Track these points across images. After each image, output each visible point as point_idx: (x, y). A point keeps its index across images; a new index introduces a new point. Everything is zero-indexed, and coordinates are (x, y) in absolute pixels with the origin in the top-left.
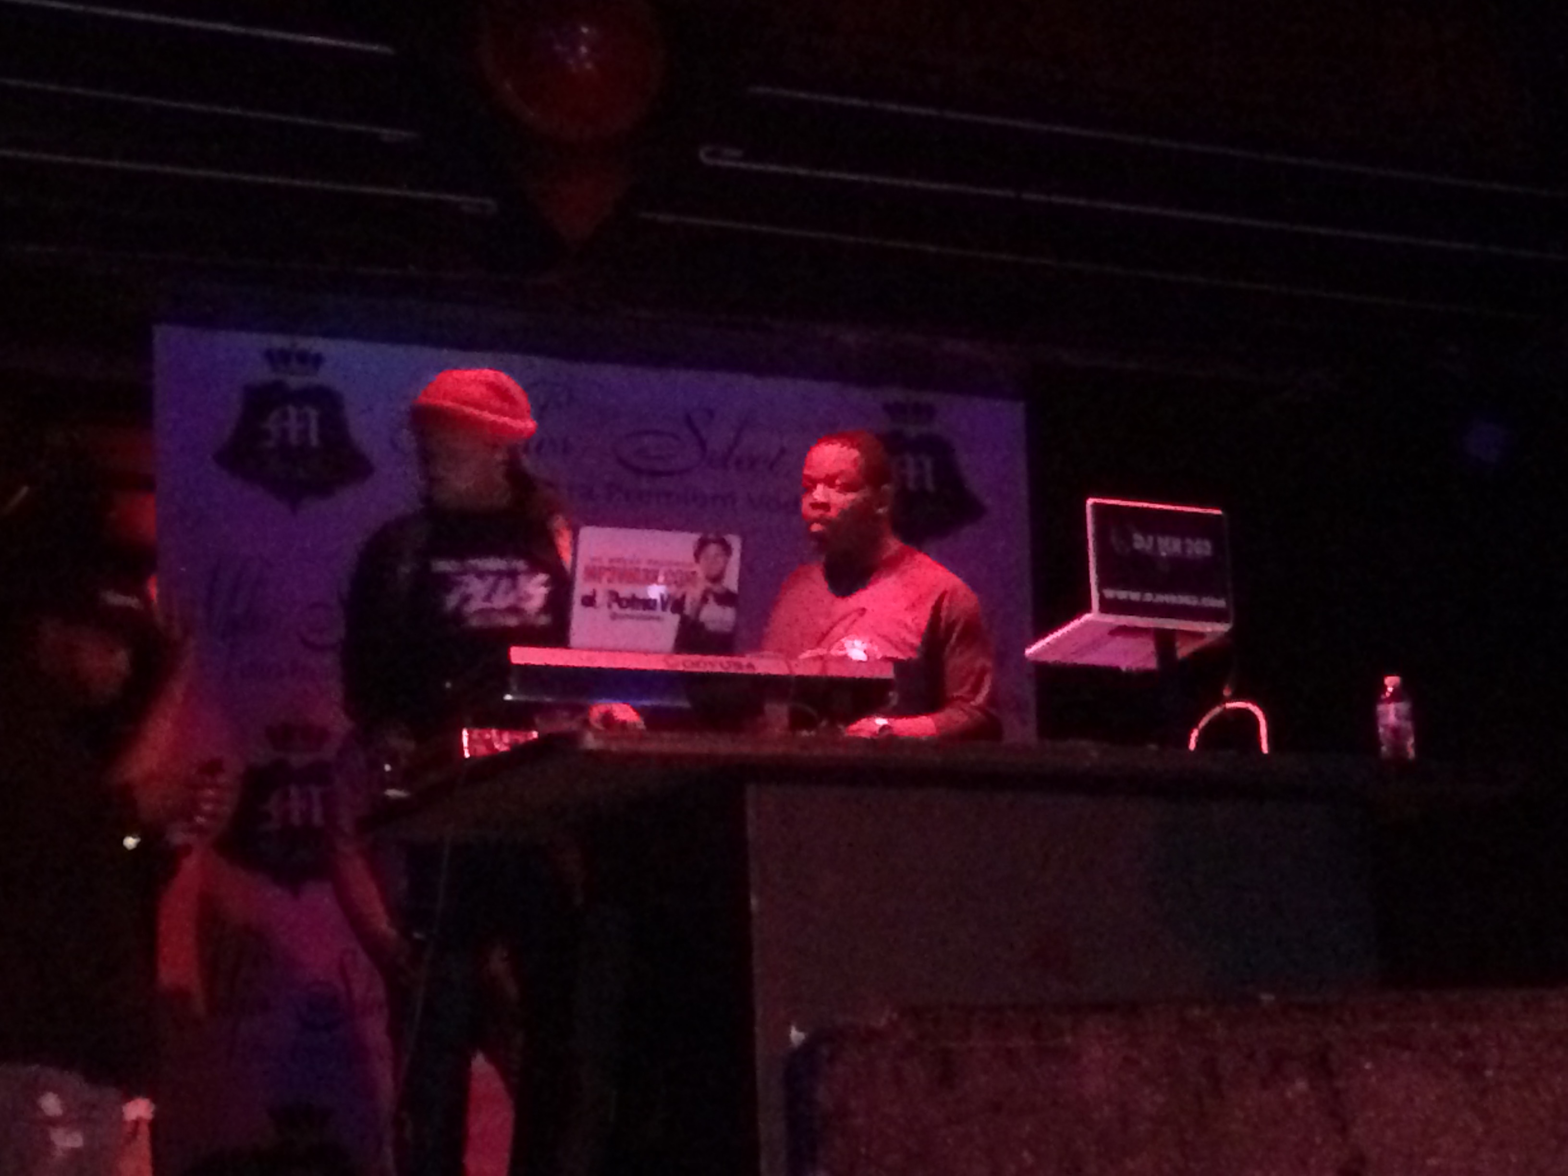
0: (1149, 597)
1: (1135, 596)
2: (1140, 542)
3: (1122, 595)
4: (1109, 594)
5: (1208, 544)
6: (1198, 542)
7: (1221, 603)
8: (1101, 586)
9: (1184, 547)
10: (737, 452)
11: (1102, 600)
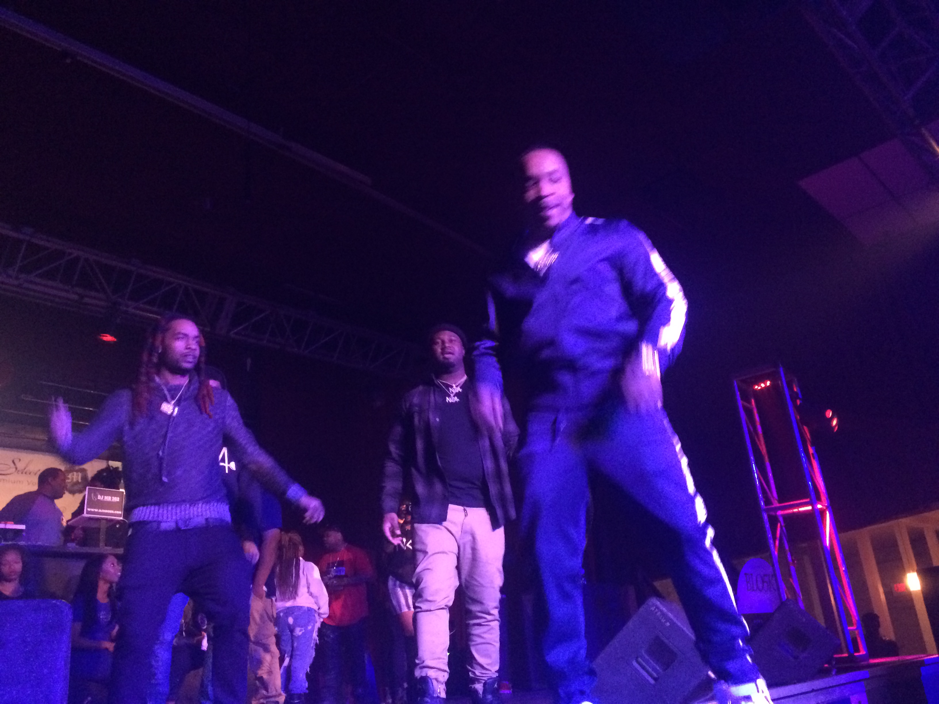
0: (100, 511)
1: (96, 510)
2: (99, 497)
3: (93, 510)
4: (89, 509)
5: (118, 498)
6: (116, 498)
7: (120, 512)
8: (87, 507)
9: (112, 499)
10: (26, 470)
11: (87, 510)
